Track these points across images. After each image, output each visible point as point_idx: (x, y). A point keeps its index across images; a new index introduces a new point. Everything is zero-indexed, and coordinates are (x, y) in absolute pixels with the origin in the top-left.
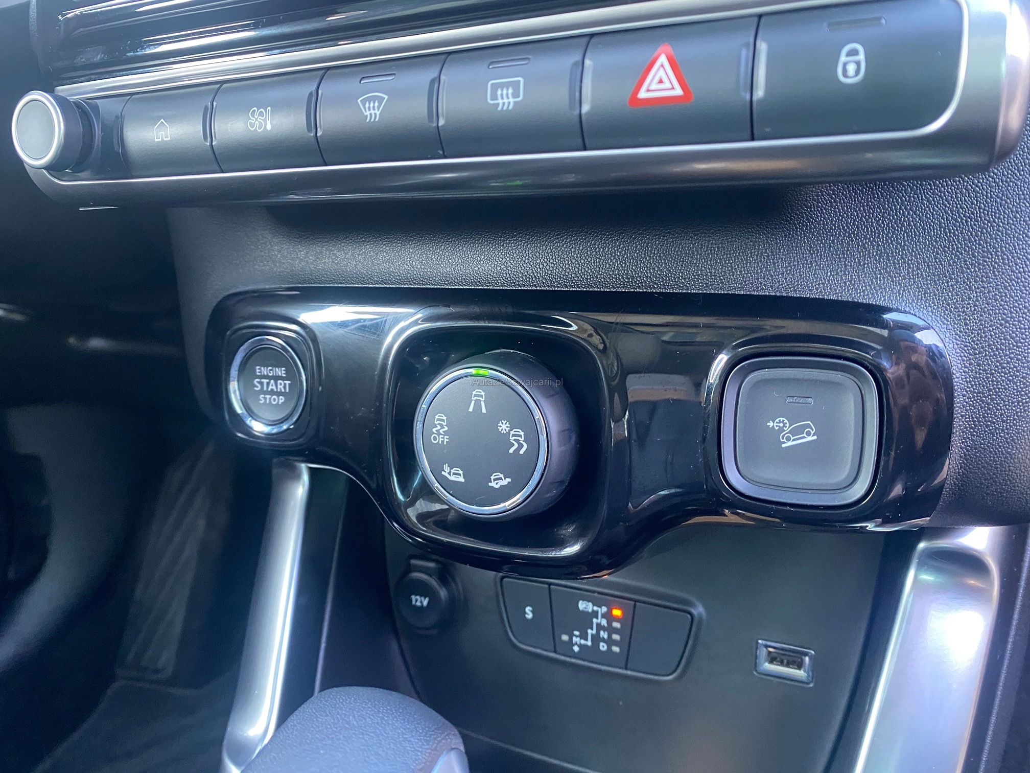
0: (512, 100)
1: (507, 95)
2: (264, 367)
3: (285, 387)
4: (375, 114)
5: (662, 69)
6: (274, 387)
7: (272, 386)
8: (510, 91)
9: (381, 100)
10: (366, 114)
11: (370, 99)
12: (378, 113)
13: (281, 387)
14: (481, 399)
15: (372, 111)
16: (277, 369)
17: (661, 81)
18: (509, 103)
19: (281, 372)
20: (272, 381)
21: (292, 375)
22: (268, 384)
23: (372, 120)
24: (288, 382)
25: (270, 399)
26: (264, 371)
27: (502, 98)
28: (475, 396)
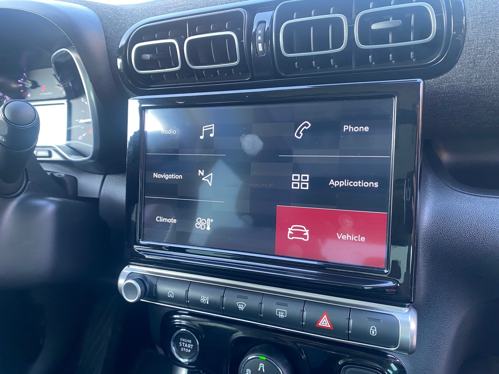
0: (283, 316)
1: (282, 314)
2: (183, 338)
3: (191, 346)
4: (242, 309)
5: (325, 319)
6: (187, 346)
7: (186, 345)
8: (283, 313)
9: (244, 305)
10: (239, 308)
11: (241, 304)
12: (243, 309)
13: (189, 346)
14: (262, 367)
15: (241, 307)
16: (188, 340)
17: (324, 322)
18: (282, 317)
19: (190, 341)
20: (186, 344)
21: (194, 343)
22: (185, 345)
23: (241, 310)
24: (192, 345)
25: (185, 350)
26: (183, 340)
27: (280, 315)
28: (261, 365)
